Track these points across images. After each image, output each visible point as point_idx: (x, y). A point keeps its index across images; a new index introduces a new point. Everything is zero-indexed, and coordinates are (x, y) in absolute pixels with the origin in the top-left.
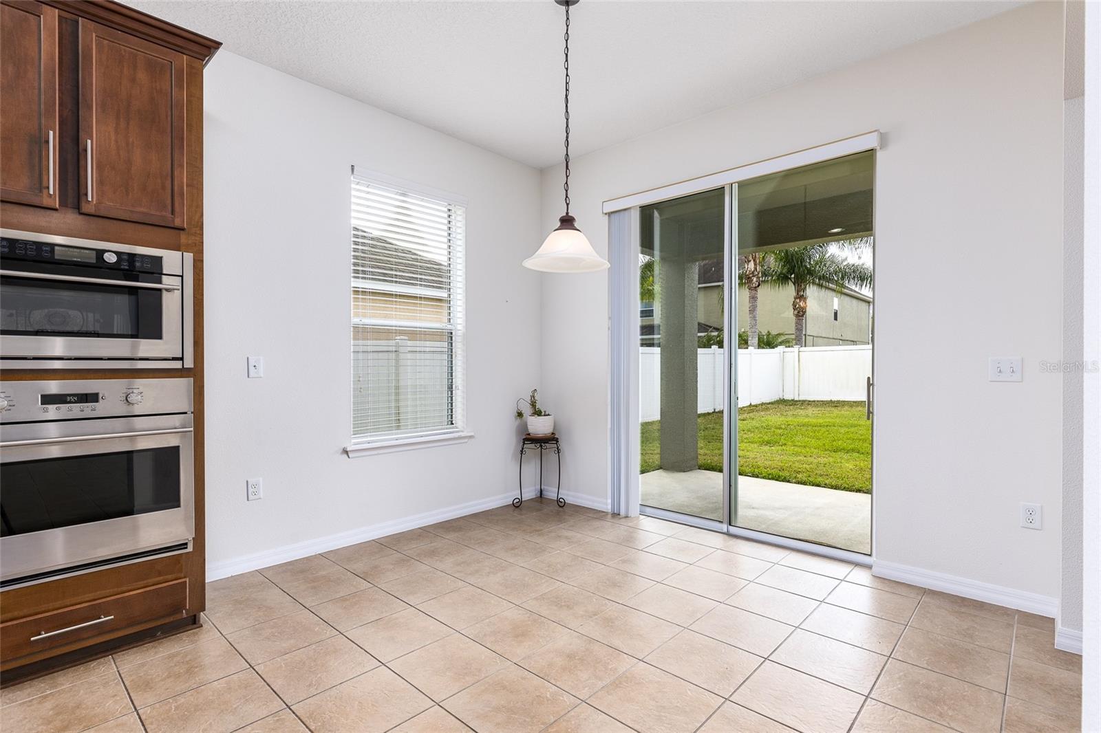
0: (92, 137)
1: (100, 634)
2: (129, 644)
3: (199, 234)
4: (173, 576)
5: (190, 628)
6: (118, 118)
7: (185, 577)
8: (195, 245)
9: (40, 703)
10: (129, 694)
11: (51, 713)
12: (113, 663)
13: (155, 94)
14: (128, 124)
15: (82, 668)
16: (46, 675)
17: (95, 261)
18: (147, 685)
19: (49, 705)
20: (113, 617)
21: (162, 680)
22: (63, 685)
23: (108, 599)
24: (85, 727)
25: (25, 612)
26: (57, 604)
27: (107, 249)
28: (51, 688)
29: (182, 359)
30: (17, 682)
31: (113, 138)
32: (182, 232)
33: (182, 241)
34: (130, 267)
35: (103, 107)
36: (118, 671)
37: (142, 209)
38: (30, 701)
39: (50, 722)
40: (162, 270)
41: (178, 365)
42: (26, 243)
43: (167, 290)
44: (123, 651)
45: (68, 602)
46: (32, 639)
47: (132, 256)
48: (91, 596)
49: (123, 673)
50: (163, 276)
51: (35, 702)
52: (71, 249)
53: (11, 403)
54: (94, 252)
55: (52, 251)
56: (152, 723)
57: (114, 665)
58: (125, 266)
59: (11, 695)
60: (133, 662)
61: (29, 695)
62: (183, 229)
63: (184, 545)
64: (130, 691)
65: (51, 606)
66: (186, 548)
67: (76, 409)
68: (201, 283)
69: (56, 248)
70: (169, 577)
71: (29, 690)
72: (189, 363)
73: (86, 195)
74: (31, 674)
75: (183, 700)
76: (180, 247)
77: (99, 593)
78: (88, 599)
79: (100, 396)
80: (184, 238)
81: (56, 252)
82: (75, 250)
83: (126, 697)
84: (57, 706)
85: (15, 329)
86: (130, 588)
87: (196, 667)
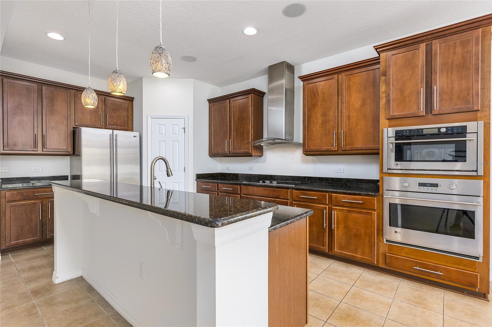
0: (437, 84)
1: (437, 278)
2: (452, 289)
3: (488, 111)
4: (472, 270)
5: (483, 299)
6: (448, 72)
7: (478, 273)
8: (486, 116)
9: (415, 290)
10: (443, 307)
11: (417, 296)
12: (443, 293)
13: (464, 54)
14: (452, 73)
15: (432, 288)
16: (420, 283)
17: (437, 132)
18: (452, 309)
19: (417, 293)
20: (442, 274)
21: (459, 311)
22: (424, 289)
23: (441, 266)
24: (424, 307)
25: (413, 257)
26: (423, 259)
27: (442, 127)
28: (420, 288)
29: (477, 171)
30: (411, 280)
31: (445, 81)
32: (478, 112)
33: (478, 116)
34: (451, 132)
35: (442, 71)
36: (444, 297)
37: (459, 107)
38: (413, 288)
39: (415, 298)
40: (467, 131)
41: (474, 174)
42: (414, 130)
43: (469, 140)
44: (449, 291)
45: (427, 260)
46: (414, 267)
47: (453, 128)
48: (435, 262)
49: (445, 299)
50: (467, 134)
51: (414, 289)
52: (429, 129)
53: (409, 185)
54: (437, 129)
55: (422, 131)
56: (447, 323)
57: (443, 294)
58: (450, 132)
59: (408, 283)
60: (450, 297)
61: (413, 286)
62: (479, 110)
63: (478, 258)
64: (444, 306)
65: (421, 259)
66: (479, 259)
67: (430, 189)
68: (489, 134)
69: (424, 130)
70: (470, 269)
71: (414, 285)
72: (481, 172)
73: (434, 107)
74: (416, 280)
75: (464, 324)
76: (477, 119)
77: (438, 262)
78: (434, 262)
79: (439, 185)
80: (479, 114)
81: (424, 131)
82: (430, 129)
83: (442, 308)
84: (419, 295)
85: (417, 160)
86: (451, 266)
87: (477, 316)
